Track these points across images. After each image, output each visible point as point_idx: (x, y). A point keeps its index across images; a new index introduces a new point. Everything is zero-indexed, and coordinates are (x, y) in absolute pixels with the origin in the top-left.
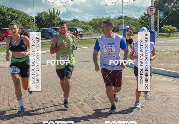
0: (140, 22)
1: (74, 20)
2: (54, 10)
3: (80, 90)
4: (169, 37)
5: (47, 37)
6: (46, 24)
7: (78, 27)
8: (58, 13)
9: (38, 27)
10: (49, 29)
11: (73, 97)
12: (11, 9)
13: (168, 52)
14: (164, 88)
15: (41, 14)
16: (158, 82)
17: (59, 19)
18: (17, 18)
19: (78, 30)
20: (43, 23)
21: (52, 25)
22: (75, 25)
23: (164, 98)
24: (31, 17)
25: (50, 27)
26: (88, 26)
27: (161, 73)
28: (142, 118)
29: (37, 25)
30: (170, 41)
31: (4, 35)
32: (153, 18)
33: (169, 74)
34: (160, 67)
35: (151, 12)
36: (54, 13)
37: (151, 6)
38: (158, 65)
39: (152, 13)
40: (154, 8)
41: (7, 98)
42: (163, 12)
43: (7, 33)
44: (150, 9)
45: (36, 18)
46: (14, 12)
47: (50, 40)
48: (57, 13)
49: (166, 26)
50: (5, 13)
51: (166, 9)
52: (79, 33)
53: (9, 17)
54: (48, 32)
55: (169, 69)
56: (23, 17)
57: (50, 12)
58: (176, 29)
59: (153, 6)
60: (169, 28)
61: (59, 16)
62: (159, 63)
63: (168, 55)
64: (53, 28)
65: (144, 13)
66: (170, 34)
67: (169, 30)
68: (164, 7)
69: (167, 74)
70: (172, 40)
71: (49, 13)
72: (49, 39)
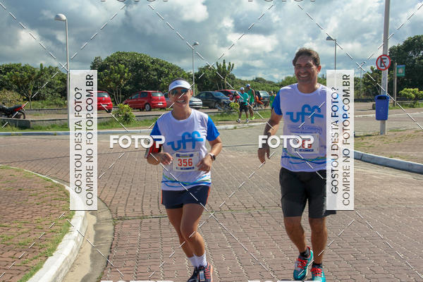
0: (364, 83)
1: (257, 78)
2: (224, 63)
3: (257, 189)
4: (413, 107)
5: (213, 105)
6: (212, 85)
7: (262, 90)
8: (231, 67)
9: (199, 90)
10: (215, 93)
11: (246, 201)
12: (158, 60)
13: (410, 132)
14: (399, 190)
15: (204, 69)
16: (391, 181)
17: (232, 78)
18: (167, 75)
19: (261, 94)
20: (207, 83)
21: (220, 87)
22: (257, 87)
23: (399, 208)
24: (188, 73)
25: (217, 89)
26: (278, 88)
27: (395, 166)
28: (359, 240)
29: (198, 87)
30: (415, 114)
31: (146, 102)
32: (385, 74)
33: (410, 168)
34: (395, 157)
35: (383, 65)
36: (224, 67)
37: (383, 55)
38: (392, 152)
39: (385, 66)
40: (388, 59)
41: (140, 199)
42: (404, 66)
43: (151, 97)
44: (381, 59)
45: (197, 75)
46: (162, 65)
47: (217, 110)
48: (229, 68)
49: (409, 89)
50: (149, 66)
51: (409, 61)
52: (263, 99)
53: (155, 73)
54: (213, 97)
55: (411, 159)
56: (176, 74)
57: (218, 66)
59: (386, 55)
60: (413, 92)
61: (232, 72)
62: (393, 149)
63: (409, 136)
64: (222, 92)
65: (372, 69)
66: (414, 103)
67: (413, 96)
68: (405, 58)
69: (407, 167)
70: (418, 113)
71: (216, 68)
72: (215, 108)
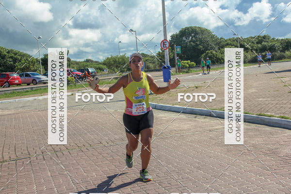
1: (87, 60)
7: (91, 67)
19: (90, 70)
22: (87, 66)
26: (102, 65)
27: (177, 111)
30: (189, 77)
33: (184, 111)
34: (175, 104)
35: (165, 46)
38: (174, 102)
42: (180, 46)
44: (163, 42)
49: (185, 62)
55: (185, 105)
58: (195, 64)
59: (166, 40)
63: (185, 91)
65: (161, 49)
66: (189, 70)
67: (187, 66)
68: (181, 42)
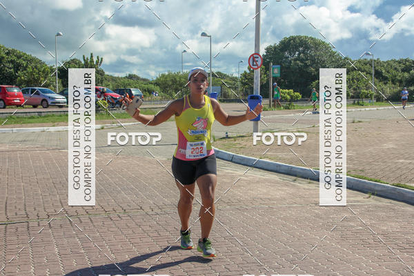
0: (242, 83)
1: (130, 75)
2: (92, 56)
4: (289, 109)
17: (101, 73)
19: (133, 92)
22: (129, 85)
26: (153, 86)
30: (289, 115)
36: (92, 61)
42: (279, 66)
48: (97, 62)
49: (284, 91)
51: (285, 61)
57: (84, 60)
58: (301, 96)
61: (102, 68)
65: (249, 69)
68: (282, 59)
70: (292, 115)
71: (83, 62)
